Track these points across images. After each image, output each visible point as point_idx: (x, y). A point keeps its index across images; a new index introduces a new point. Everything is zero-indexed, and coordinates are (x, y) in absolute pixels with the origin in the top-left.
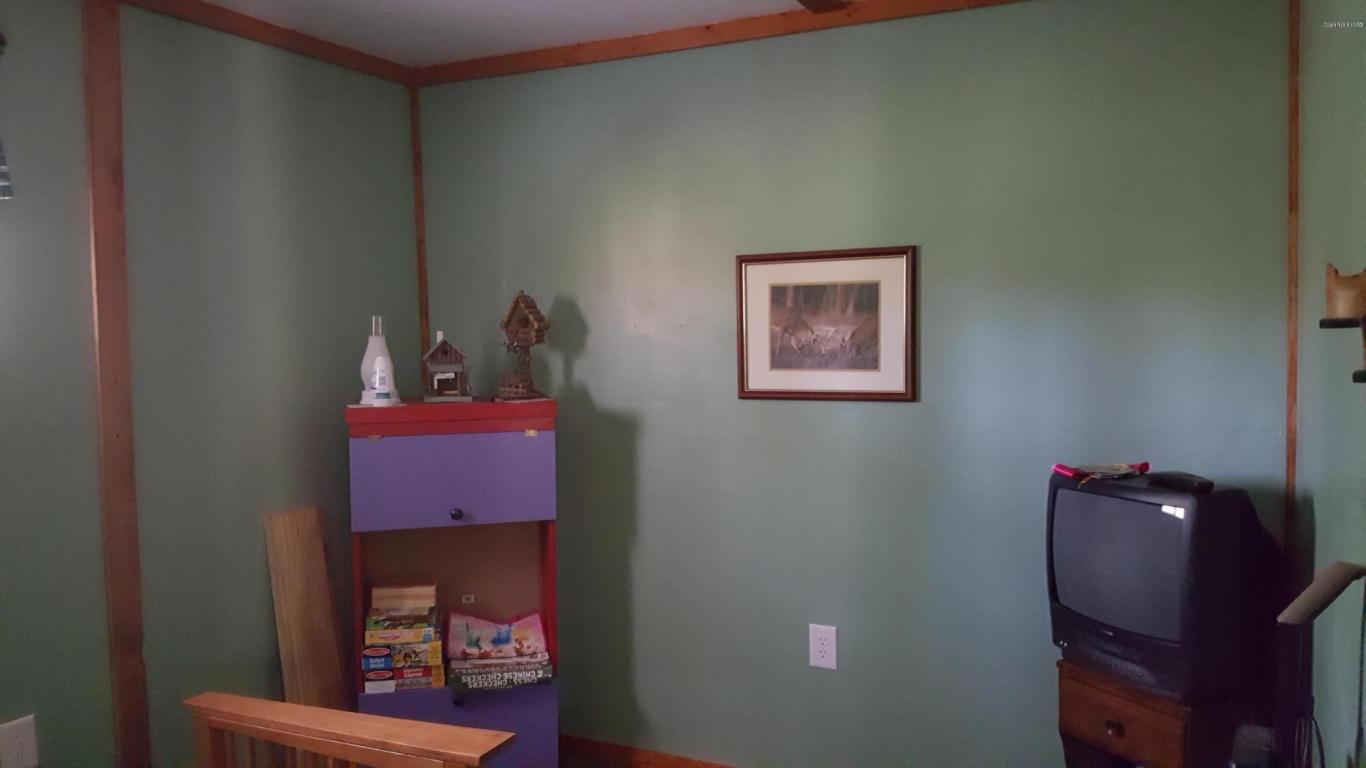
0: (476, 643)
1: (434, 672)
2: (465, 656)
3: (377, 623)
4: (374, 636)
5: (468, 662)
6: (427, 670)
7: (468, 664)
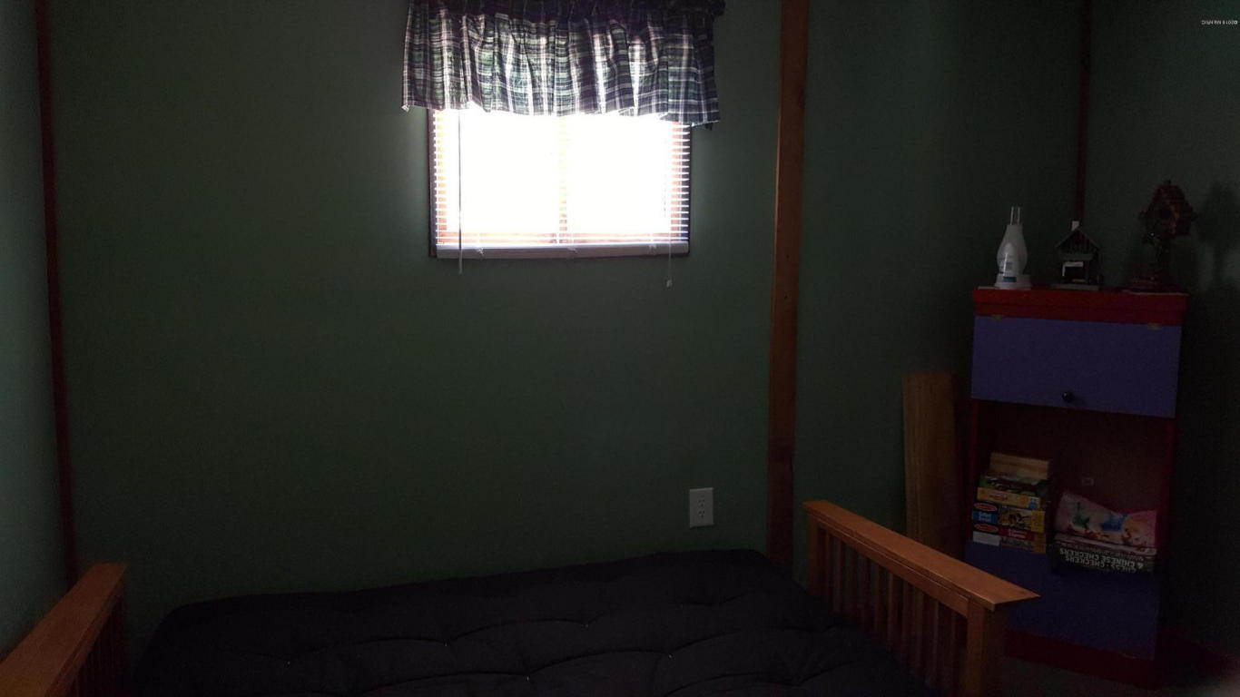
0: (1085, 523)
1: (1036, 538)
2: (1071, 532)
3: (990, 482)
4: (986, 493)
5: (1073, 538)
6: (1030, 535)
7: (1072, 540)
